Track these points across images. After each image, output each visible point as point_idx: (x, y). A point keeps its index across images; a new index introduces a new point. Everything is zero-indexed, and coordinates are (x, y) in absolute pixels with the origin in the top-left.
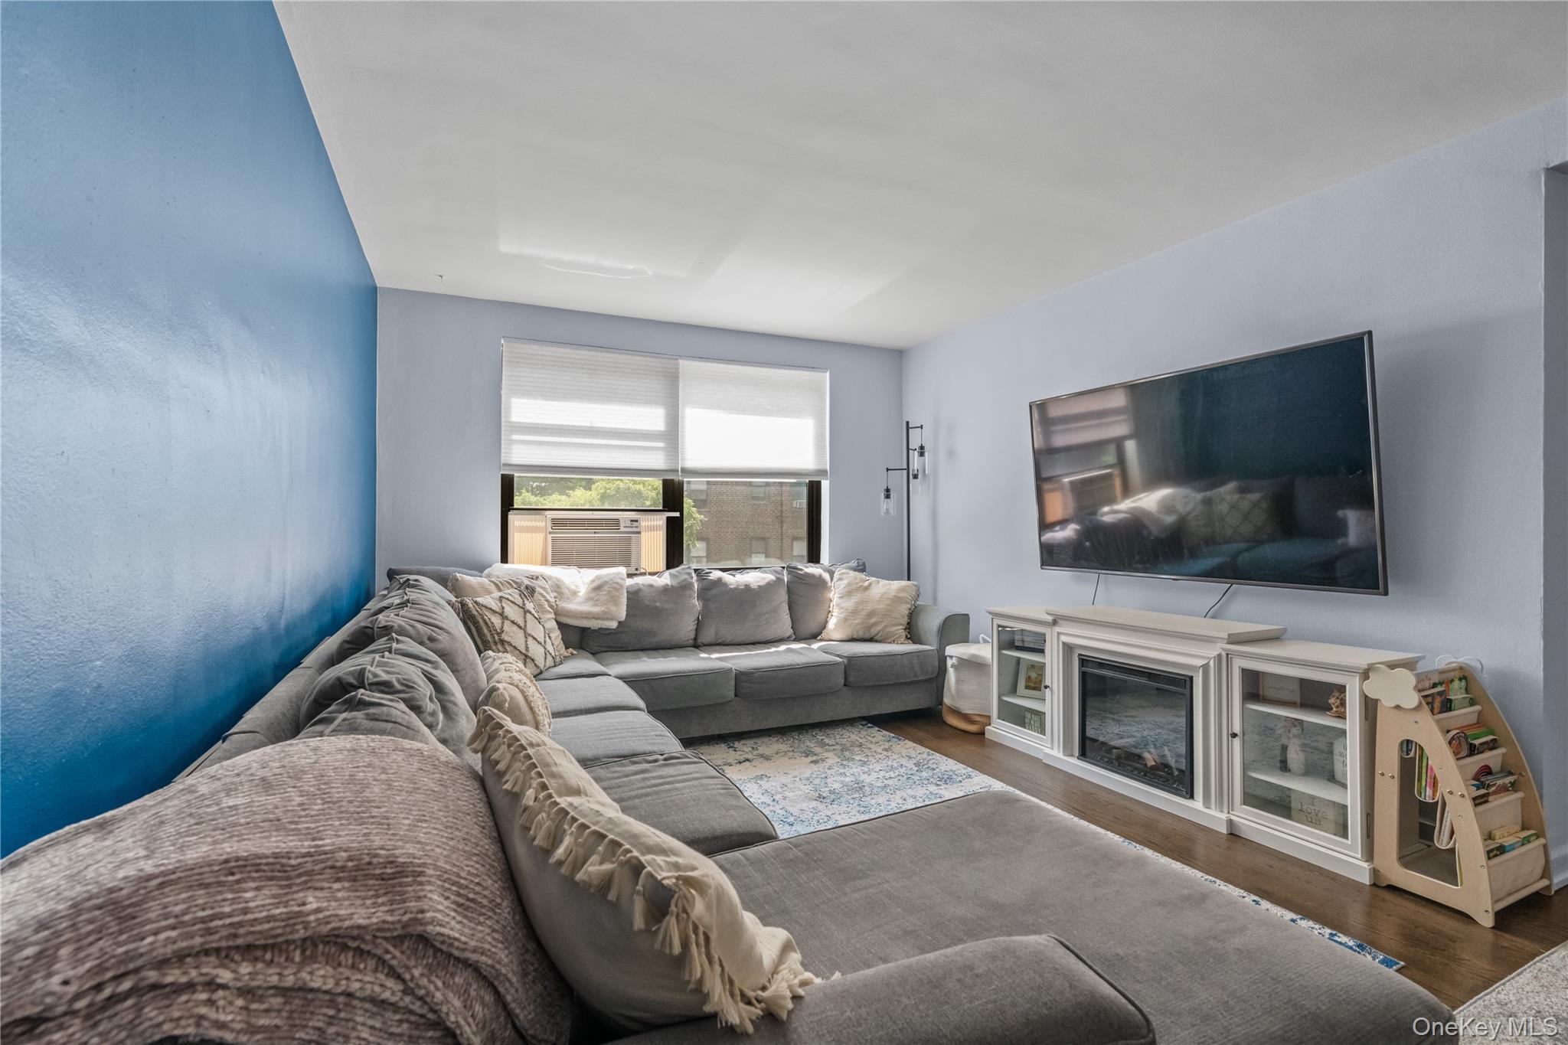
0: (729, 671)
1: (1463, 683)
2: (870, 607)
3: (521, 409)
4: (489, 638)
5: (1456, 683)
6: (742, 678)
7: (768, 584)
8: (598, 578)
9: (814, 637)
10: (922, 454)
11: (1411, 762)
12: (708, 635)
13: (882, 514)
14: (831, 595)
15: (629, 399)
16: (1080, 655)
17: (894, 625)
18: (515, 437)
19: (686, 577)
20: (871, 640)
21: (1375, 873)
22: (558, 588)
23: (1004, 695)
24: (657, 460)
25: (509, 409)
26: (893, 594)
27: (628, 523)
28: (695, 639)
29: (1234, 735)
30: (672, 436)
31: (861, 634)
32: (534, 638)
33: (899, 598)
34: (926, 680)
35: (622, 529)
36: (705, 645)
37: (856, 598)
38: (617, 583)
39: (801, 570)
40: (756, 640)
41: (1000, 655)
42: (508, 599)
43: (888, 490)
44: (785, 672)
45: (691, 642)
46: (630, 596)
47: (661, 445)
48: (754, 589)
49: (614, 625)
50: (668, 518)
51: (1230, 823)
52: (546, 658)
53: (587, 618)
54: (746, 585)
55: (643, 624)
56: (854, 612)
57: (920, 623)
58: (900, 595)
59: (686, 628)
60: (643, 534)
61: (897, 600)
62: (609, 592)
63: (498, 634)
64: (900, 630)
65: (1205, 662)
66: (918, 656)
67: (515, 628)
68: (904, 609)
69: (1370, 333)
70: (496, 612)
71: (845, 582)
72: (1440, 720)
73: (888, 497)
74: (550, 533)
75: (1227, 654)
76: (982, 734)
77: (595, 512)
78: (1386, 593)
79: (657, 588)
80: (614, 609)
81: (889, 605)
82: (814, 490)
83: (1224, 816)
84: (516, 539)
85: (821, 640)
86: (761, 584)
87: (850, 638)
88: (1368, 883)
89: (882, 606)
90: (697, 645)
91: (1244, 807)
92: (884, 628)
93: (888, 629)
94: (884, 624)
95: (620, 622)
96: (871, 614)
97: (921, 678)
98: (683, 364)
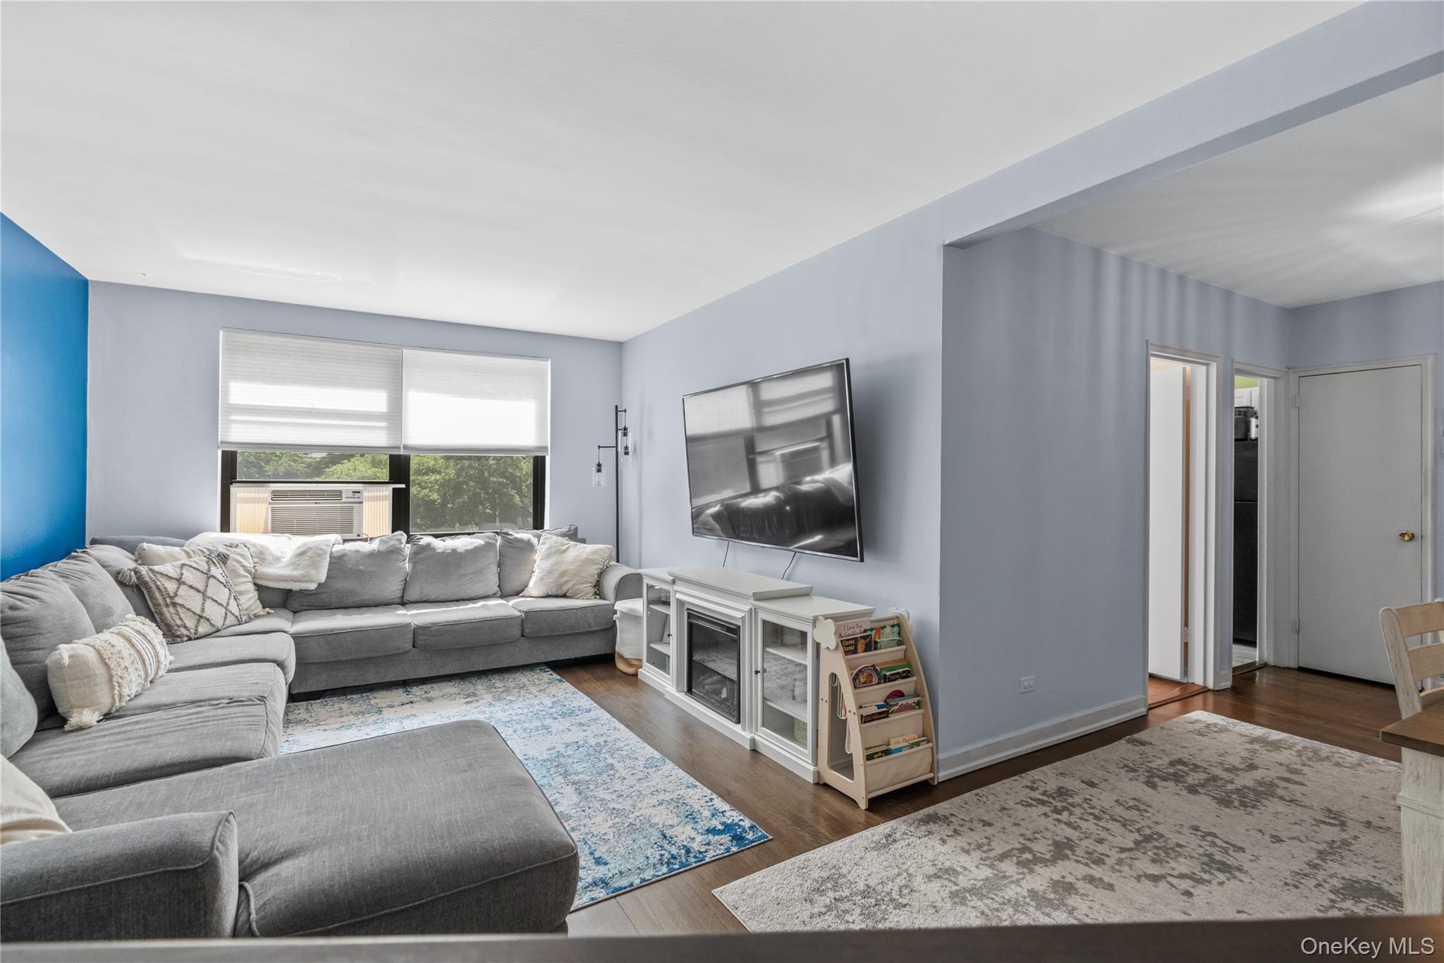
0: (409, 625)
1: (896, 629)
2: (563, 568)
3: (238, 392)
4: (161, 601)
5: (888, 630)
6: (418, 633)
7: (476, 548)
8: (305, 544)
9: (517, 594)
10: (625, 435)
11: (835, 692)
12: (413, 594)
13: (594, 486)
14: (536, 557)
15: (351, 383)
16: (688, 609)
17: (582, 583)
18: (233, 417)
19: (395, 542)
20: (564, 596)
21: (818, 774)
22: (261, 556)
23: (652, 642)
24: (378, 437)
25: (226, 392)
26: (585, 556)
27: (351, 494)
28: (402, 597)
29: (757, 672)
30: (395, 415)
31: (554, 592)
32: (214, 601)
33: (591, 560)
34: (601, 630)
35: (344, 500)
36: (411, 603)
37: (552, 561)
38: (321, 549)
39: (511, 535)
40: (460, 597)
41: (649, 609)
42: (191, 566)
43: (599, 465)
44: (462, 626)
45: (399, 600)
46: (333, 560)
47: (383, 424)
48: (461, 553)
49: (313, 586)
50: (393, 489)
51: (753, 741)
52: (225, 618)
53: (286, 581)
54: (453, 550)
55: (343, 585)
56: (550, 572)
57: (605, 581)
58: (591, 557)
59: (392, 588)
60: (364, 503)
61: (588, 561)
62: (311, 557)
63: (171, 598)
64: (588, 588)
65: (743, 615)
66: (592, 610)
67: (192, 592)
68: (594, 570)
69: (847, 360)
70: (172, 578)
71: (546, 546)
72: (851, 659)
73: (599, 471)
74: (270, 504)
75: (755, 609)
76: (636, 675)
77: (319, 485)
78: (862, 560)
79: (364, 553)
80: (313, 572)
81: (579, 566)
82: (539, 464)
83: (748, 735)
84: (237, 510)
85: (523, 597)
86: (468, 548)
87: (546, 595)
88: (812, 782)
89: (572, 567)
90: (403, 603)
91: (763, 728)
92: (574, 585)
93: (576, 587)
94: (573, 582)
95: (319, 584)
96: (563, 574)
97: (595, 629)
98: (408, 353)
